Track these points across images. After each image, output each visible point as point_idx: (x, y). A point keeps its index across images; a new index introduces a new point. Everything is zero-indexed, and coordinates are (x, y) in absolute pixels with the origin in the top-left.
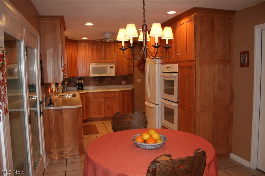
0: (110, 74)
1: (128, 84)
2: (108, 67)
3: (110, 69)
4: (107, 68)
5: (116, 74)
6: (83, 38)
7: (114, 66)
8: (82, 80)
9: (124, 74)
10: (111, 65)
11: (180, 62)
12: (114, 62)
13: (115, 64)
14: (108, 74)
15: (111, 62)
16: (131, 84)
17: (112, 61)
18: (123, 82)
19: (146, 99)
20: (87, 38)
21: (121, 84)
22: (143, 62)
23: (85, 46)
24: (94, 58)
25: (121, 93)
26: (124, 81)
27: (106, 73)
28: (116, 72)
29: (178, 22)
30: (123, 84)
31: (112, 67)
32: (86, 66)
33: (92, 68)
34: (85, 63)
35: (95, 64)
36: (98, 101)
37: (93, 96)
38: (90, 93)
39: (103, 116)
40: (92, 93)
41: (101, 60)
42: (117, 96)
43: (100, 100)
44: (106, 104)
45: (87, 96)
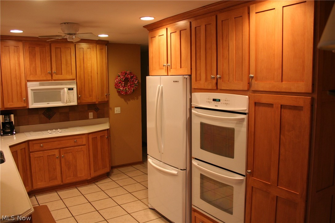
0: (68, 101)
1: (98, 117)
2: (63, 88)
3: (67, 91)
4: (62, 91)
5: (79, 102)
6: (12, 31)
7: (74, 86)
8: (12, 116)
9: (94, 100)
10: (70, 84)
11: (255, 92)
12: (74, 79)
13: (77, 83)
14: (63, 102)
15: (68, 78)
16: (103, 116)
17: (71, 77)
18: (91, 115)
19: (148, 153)
20: (21, 32)
21: (87, 118)
22: (124, 78)
23: (17, 47)
24: (36, 72)
25: (91, 137)
26: (92, 113)
27: (61, 101)
28: (78, 98)
29: (254, 5)
30: (90, 118)
31: (72, 89)
32: (18, 88)
33: (33, 92)
34: (18, 81)
35: (38, 83)
36: (48, 156)
37: (36, 147)
38: (30, 142)
39: (58, 182)
40: (34, 142)
41: (51, 76)
42: (84, 143)
43: (51, 153)
44: (63, 160)
45: (25, 148)
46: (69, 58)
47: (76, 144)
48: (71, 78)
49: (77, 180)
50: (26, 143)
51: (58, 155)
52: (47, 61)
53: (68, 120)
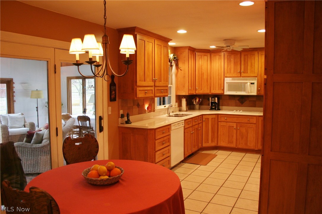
0: (250, 92)
2: (247, 83)
3: (250, 85)
4: (246, 85)
5: (258, 93)
7: (256, 82)
8: (216, 98)
10: (253, 80)
12: (256, 77)
13: (258, 79)
14: (247, 93)
15: (252, 76)
23: (220, 55)
24: (231, 71)
27: (245, 91)
28: (258, 91)
31: (253, 84)
32: (220, 81)
33: (227, 84)
34: (220, 77)
35: (231, 78)
36: (229, 126)
37: (223, 119)
38: (219, 115)
39: (233, 145)
40: (222, 116)
41: (240, 75)
42: (255, 122)
43: (231, 124)
44: (238, 131)
45: (215, 118)
46: (253, 61)
47: (249, 122)
48: (254, 76)
49: (247, 148)
50: (217, 115)
51: (236, 127)
52: (238, 64)
53: (255, 106)
